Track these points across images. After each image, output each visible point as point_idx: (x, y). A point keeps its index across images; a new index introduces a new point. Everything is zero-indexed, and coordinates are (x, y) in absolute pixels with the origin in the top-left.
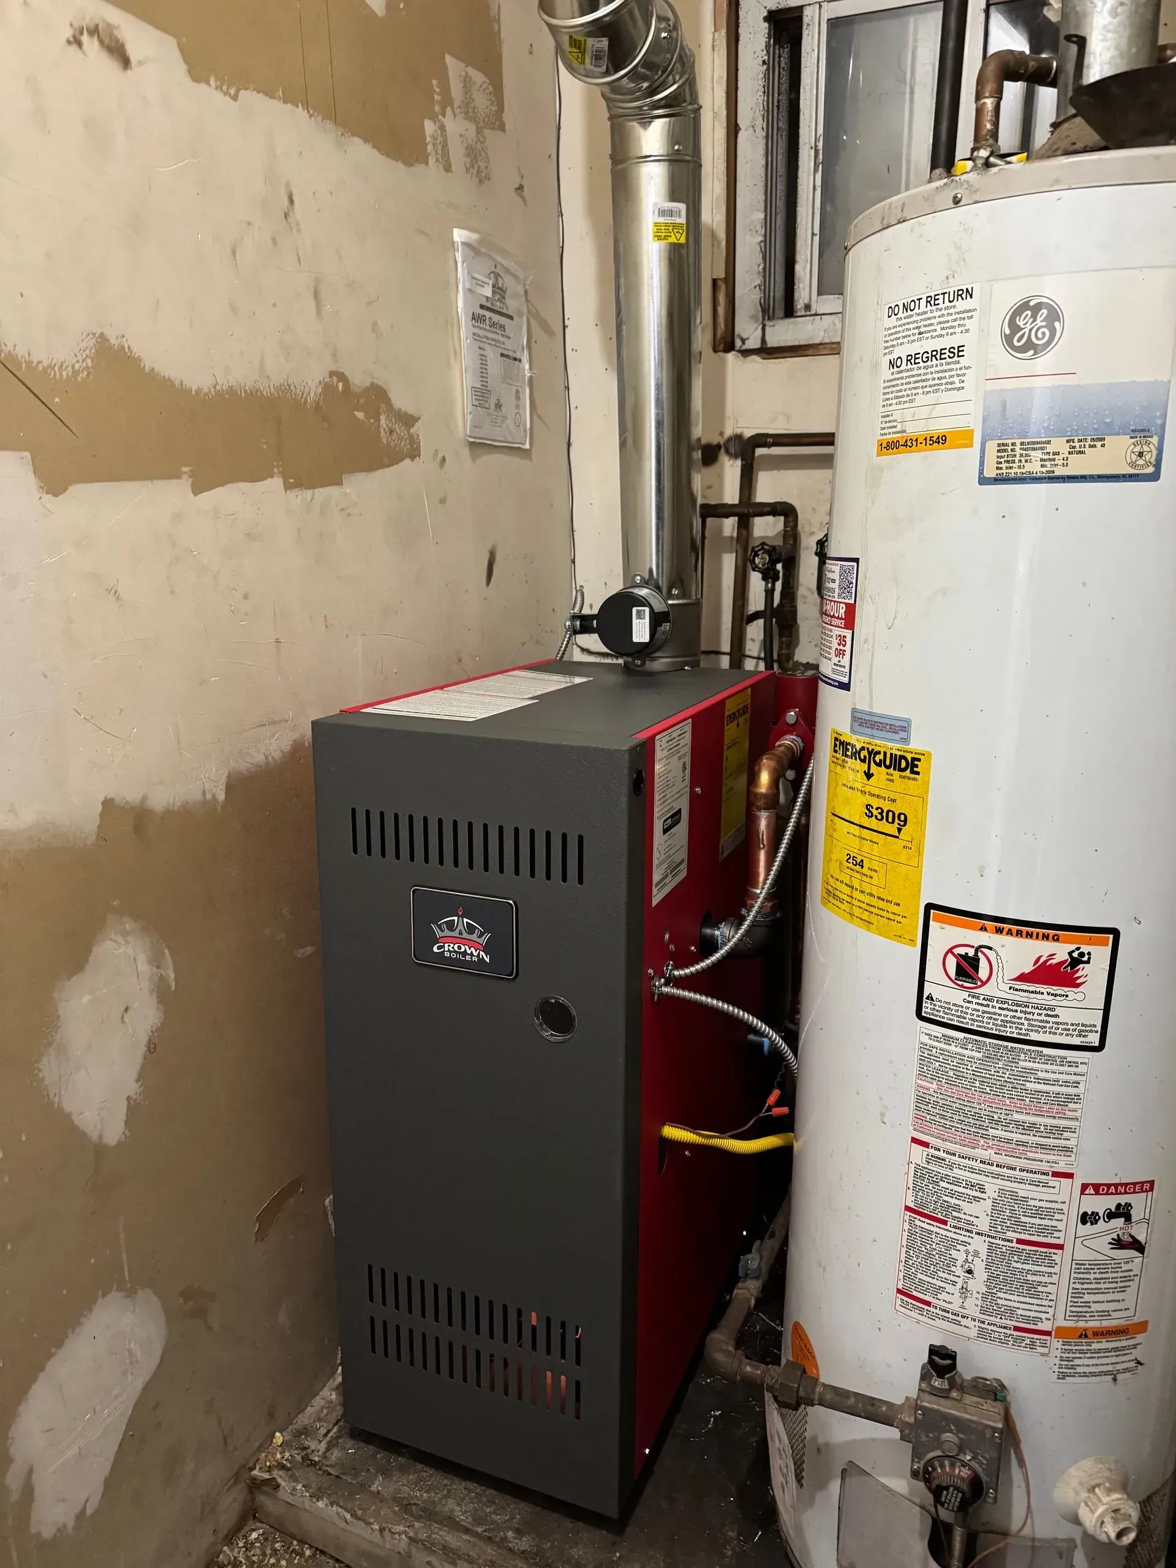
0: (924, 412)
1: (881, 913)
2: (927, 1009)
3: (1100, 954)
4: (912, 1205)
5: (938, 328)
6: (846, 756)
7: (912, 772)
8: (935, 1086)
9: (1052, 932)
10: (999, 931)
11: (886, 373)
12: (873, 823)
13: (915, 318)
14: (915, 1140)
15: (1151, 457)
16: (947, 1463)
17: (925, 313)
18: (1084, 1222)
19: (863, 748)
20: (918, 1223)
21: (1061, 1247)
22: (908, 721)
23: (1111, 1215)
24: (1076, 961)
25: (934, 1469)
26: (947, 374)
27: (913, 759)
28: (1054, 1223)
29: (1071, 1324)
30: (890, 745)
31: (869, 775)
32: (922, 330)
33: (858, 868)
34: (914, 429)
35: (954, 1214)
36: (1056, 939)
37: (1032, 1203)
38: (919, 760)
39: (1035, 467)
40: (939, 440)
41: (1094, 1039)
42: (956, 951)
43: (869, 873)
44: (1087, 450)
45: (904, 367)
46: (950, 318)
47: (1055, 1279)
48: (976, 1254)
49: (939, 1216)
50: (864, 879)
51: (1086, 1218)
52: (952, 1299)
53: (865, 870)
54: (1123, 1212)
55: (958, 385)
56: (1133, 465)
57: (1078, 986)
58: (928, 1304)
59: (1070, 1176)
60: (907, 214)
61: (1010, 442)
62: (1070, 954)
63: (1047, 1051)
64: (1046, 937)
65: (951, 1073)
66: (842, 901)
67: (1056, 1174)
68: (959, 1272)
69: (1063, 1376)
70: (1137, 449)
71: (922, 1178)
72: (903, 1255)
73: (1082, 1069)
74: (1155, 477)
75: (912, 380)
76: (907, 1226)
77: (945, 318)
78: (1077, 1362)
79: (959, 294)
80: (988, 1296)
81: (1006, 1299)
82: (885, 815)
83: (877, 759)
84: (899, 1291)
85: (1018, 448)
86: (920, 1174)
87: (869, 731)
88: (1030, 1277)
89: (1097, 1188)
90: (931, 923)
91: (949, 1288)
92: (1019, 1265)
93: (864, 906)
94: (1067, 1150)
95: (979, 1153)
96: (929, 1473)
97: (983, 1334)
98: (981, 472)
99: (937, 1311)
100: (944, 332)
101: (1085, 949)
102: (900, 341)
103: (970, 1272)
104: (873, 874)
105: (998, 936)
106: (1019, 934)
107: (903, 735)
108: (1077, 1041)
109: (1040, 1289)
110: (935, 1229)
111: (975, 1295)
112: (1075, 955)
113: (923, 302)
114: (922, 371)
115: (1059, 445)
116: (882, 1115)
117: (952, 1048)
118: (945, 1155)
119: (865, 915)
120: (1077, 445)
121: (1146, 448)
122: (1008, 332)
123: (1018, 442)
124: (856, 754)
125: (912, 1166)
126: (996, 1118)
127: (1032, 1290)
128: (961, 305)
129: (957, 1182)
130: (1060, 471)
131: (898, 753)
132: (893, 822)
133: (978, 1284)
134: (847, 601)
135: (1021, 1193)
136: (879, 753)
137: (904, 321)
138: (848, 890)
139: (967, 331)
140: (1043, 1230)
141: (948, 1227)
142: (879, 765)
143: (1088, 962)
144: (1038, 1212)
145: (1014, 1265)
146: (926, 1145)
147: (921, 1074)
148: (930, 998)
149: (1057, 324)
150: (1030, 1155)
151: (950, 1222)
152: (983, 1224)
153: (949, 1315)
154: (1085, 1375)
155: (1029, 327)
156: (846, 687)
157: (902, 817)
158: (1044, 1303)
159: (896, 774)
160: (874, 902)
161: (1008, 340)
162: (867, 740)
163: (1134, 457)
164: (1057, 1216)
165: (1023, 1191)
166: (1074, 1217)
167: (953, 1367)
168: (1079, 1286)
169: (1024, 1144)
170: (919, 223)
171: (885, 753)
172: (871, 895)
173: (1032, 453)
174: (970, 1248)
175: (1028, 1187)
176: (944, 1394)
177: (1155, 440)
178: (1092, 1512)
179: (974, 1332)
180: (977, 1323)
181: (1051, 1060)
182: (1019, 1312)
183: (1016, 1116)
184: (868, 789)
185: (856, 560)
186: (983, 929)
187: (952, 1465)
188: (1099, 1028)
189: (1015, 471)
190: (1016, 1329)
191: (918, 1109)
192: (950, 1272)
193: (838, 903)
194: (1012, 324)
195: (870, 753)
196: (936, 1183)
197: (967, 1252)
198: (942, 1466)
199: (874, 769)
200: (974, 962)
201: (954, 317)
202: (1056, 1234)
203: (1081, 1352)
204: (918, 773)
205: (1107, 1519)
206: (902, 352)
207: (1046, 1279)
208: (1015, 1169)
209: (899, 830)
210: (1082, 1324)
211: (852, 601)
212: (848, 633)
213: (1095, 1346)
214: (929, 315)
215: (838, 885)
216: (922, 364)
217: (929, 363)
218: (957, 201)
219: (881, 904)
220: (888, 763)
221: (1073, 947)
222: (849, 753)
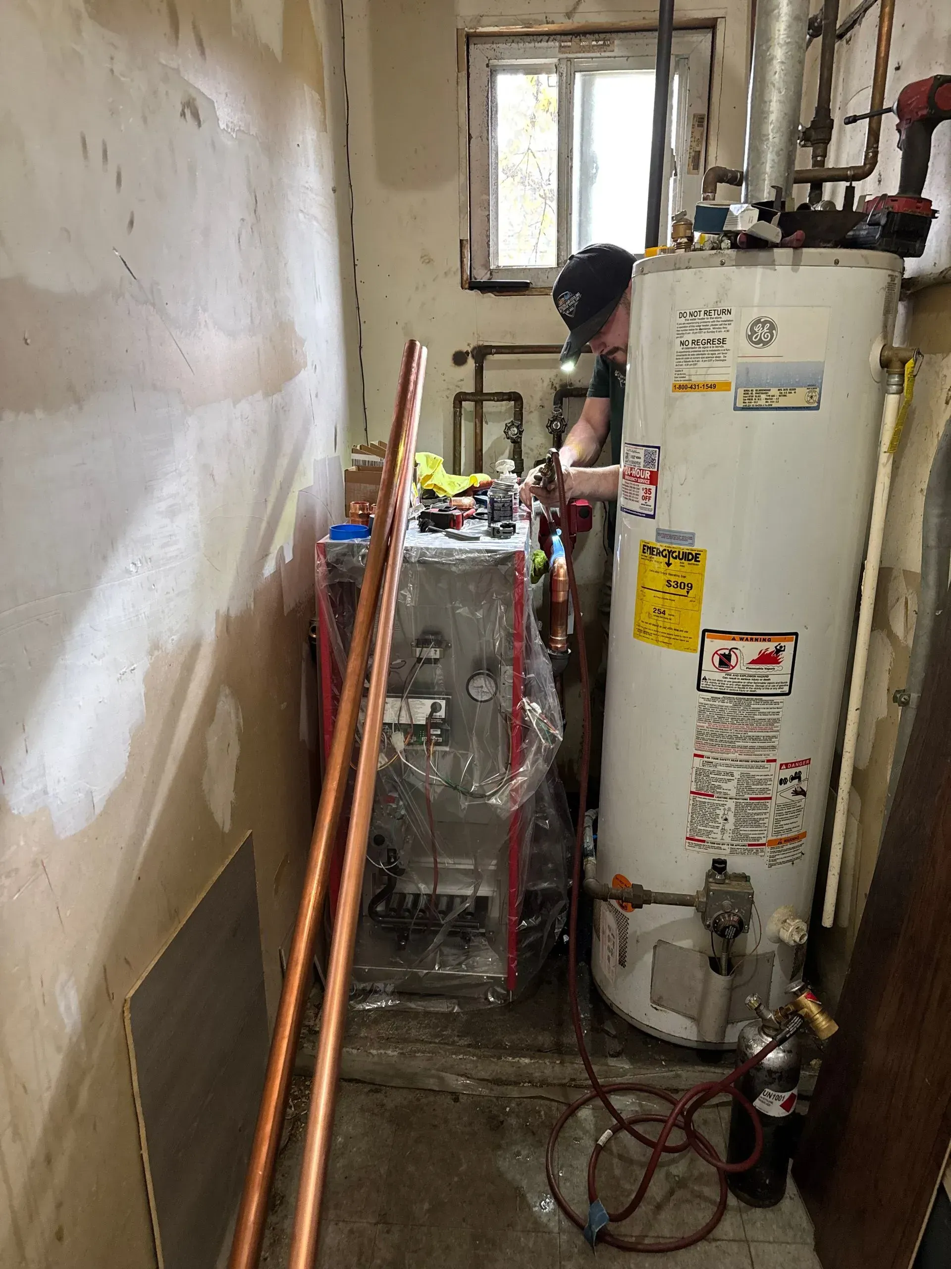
0: (703, 371)
1: (677, 638)
2: (703, 684)
3: (789, 646)
4: (694, 790)
5: (712, 327)
6: (653, 555)
7: (696, 561)
8: (707, 725)
9: (767, 637)
10: (742, 639)
11: (679, 348)
12: (672, 590)
13: (697, 321)
14: (696, 755)
15: (816, 398)
16: (726, 915)
17: (704, 319)
18: (781, 784)
19: (665, 550)
20: (698, 799)
21: (770, 798)
22: (693, 534)
23: (793, 778)
24: (778, 651)
25: (720, 920)
26: (717, 352)
27: (696, 554)
28: (767, 787)
29: (775, 838)
30: (682, 547)
31: (669, 564)
32: (701, 327)
33: (662, 615)
34: (695, 379)
35: (718, 790)
36: (769, 640)
37: (757, 777)
38: (700, 554)
39: (762, 403)
40: (712, 387)
41: (786, 689)
42: (719, 652)
43: (669, 617)
44: (788, 395)
45: (690, 346)
46: (718, 323)
47: (767, 815)
48: (729, 809)
49: (710, 793)
50: (666, 620)
51: (782, 782)
52: (717, 836)
53: (666, 616)
54: (797, 776)
55: (722, 358)
56: (808, 402)
57: (779, 663)
58: (704, 841)
59: (775, 761)
60: (691, 264)
61: (750, 389)
62: (776, 647)
63: (764, 698)
64: (764, 640)
65: (716, 717)
66: (650, 634)
67: (768, 761)
68: (721, 820)
69: (770, 866)
70: (810, 394)
71: (700, 775)
72: (690, 817)
73: (781, 705)
74: (817, 408)
75: (695, 353)
76: (691, 802)
77: (716, 323)
78: (777, 857)
79: (723, 312)
80: (736, 831)
81: (745, 830)
82: (678, 585)
83: (674, 555)
84: (687, 838)
85: (754, 392)
86: (699, 772)
87: (669, 540)
88: (756, 817)
89: (786, 765)
90: (706, 639)
91: (715, 830)
92: (751, 811)
93: (665, 635)
94: (774, 747)
95: (731, 756)
96: (717, 923)
97: (733, 852)
98: (735, 404)
99: (709, 844)
100: (715, 330)
101: (782, 644)
102: (688, 332)
103: (726, 820)
104: (672, 617)
105: (741, 642)
106: (752, 640)
107: (690, 541)
108: (779, 691)
109: (761, 822)
110: (707, 801)
111: (729, 831)
112: (778, 647)
113: (702, 313)
114: (701, 349)
115: (774, 391)
116: (677, 745)
117: (717, 703)
118: (713, 760)
119: (666, 640)
120: (783, 392)
121: (814, 394)
122: (750, 333)
123: (754, 389)
124: (659, 553)
125: (694, 769)
126: (739, 736)
127: (756, 823)
128: (724, 317)
129: (719, 773)
130: (774, 405)
131: (687, 551)
132: (684, 588)
133: (730, 826)
134: (651, 470)
135: (752, 773)
136: (675, 552)
137: (690, 322)
138: (655, 628)
139: (728, 331)
140: (762, 791)
141: (714, 798)
142: (675, 558)
143: (784, 650)
144: (759, 782)
145: (748, 811)
146: (702, 756)
147: (700, 720)
148: (705, 679)
149: (774, 331)
150: (758, 753)
151: (716, 795)
152: (733, 793)
153: (716, 845)
154: (780, 863)
155: (760, 332)
156: (653, 517)
157: (690, 585)
158: (763, 829)
159: (686, 562)
160: (672, 632)
161: (750, 338)
162: (667, 545)
163: (809, 398)
164: (769, 783)
165: (753, 772)
166: (777, 782)
167: (725, 868)
168: (778, 817)
169: (753, 747)
170: (700, 271)
171: (679, 552)
172: (670, 628)
173: (762, 395)
174: (726, 807)
175: (755, 770)
176: (722, 882)
177: (818, 390)
178: (787, 931)
179: (729, 851)
180: (730, 846)
181: (766, 702)
182: (750, 836)
183: (750, 734)
184: (668, 572)
185: (659, 448)
186: (734, 639)
187: (729, 916)
188: (788, 684)
189: (753, 404)
190: (749, 845)
191: (698, 738)
192: (716, 822)
193: (648, 636)
194: (752, 329)
195: (669, 552)
196: (708, 776)
197: (725, 809)
198: (724, 918)
199: (672, 560)
200: (728, 657)
201: (720, 323)
202: (768, 792)
203: (779, 851)
204: (699, 561)
205: (794, 933)
206: (690, 337)
207: (764, 816)
208: (748, 761)
209: (688, 592)
210: (779, 837)
211: (656, 470)
212: (653, 488)
213: (785, 848)
214: (706, 320)
215: (648, 626)
216: (701, 346)
217: (706, 346)
218: (722, 264)
219: (676, 633)
220: (681, 557)
221: (777, 644)
222: (655, 553)
